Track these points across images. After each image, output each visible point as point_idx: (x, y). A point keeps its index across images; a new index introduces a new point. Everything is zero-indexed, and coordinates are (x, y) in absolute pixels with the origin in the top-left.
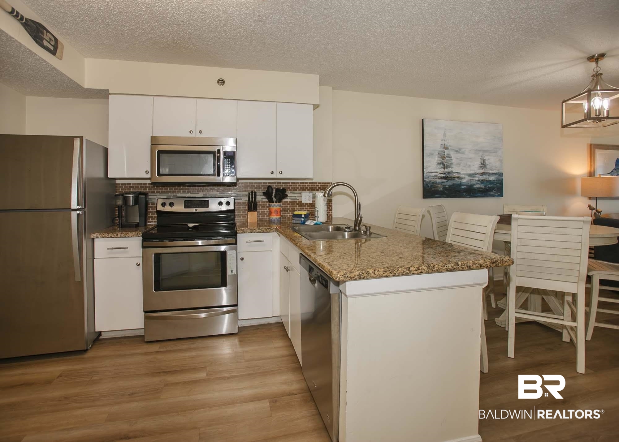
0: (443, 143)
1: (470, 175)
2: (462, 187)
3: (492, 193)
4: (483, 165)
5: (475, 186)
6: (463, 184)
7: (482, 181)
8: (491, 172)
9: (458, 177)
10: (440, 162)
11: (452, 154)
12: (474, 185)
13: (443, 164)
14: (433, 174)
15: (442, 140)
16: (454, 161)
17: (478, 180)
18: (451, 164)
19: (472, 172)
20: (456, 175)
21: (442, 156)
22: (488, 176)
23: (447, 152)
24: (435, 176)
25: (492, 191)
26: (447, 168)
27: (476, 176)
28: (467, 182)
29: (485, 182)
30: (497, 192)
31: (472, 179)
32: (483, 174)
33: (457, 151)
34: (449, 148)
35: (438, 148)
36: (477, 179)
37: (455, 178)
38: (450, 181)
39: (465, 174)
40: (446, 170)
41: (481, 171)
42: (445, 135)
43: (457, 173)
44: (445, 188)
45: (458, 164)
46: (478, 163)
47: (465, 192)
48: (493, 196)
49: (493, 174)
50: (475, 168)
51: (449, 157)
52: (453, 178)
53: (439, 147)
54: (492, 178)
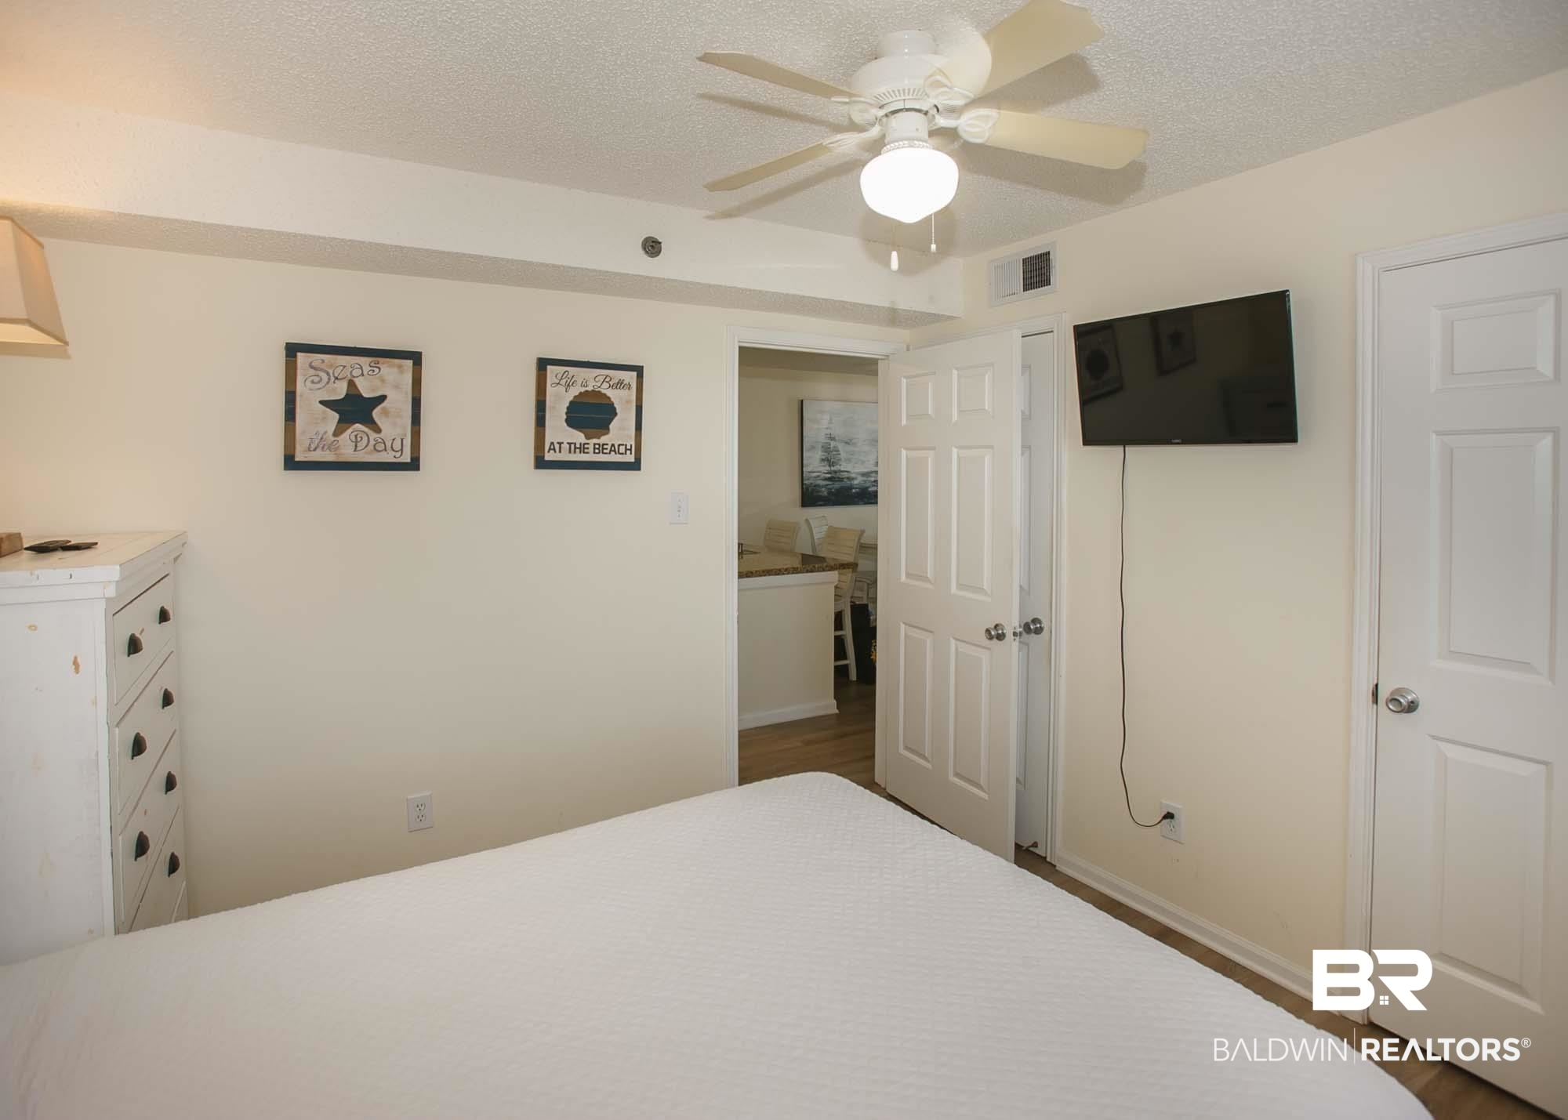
0: (828, 432)
1: (863, 475)
2: (854, 491)
5: (870, 489)
6: (855, 486)
9: (848, 478)
10: (824, 457)
11: (840, 447)
12: (869, 487)
13: (828, 460)
14: (812, 475)
15: (827, 428)
16: (843, 455)
18: (839, 460)
20: (845, 475)
21: (826, 449)
23: (833, 444)
24: (815, 477)
26: (834, 466)
28: (860, 483)
33: (846, 442)
34: (837, 438)
35: (822, 439)
37: (844, 479)
38: (836, 483)
39: (858, 473)
40: (832, 468)
42: (830, 422)
44: (830, 493)
45: (849, 460)
47: (856, 497)
51: (836, 451)
52: (841, 480)
53: (823, 437)
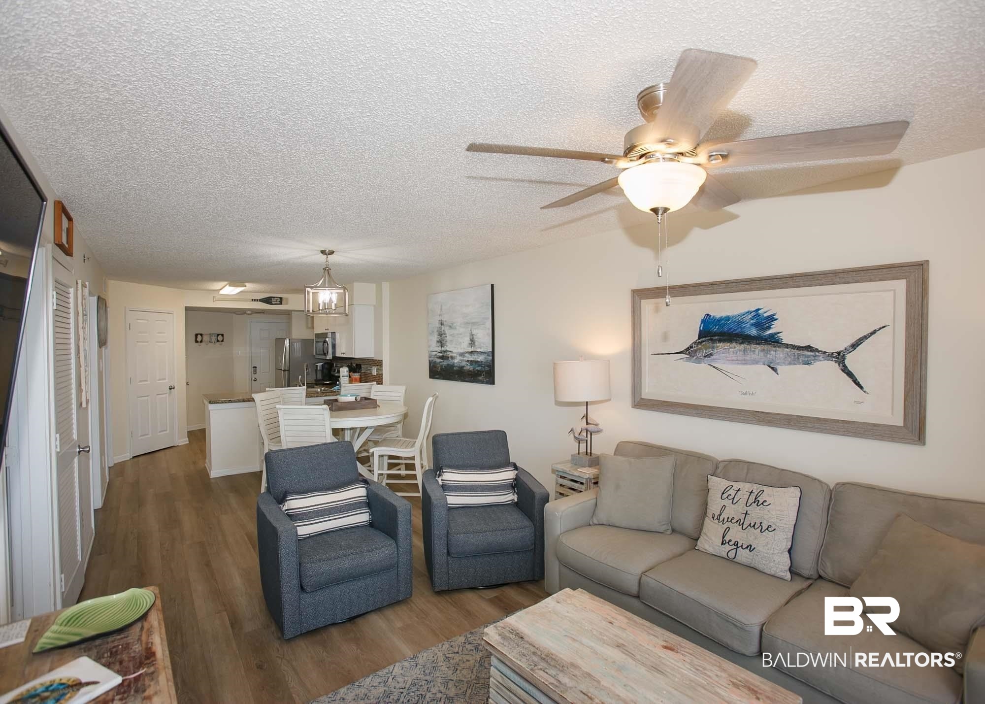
0: (440, 318)
1: (461, 355)
2: (455, 368)
3: (480, 378)
4: (472, 342)
5: (465, 368)
6: (456, 365)
7: (472, 362)
8: (479, 350)
9: (452, 357)
10: (438, 340)
11: (447, 330)
12: (464, 366)
13: (440, 341)
14: (434, 353)
15: (439, 316)
16: (449, 338)
17: (468, 361)
18: (446, 342)
19: (462, 351)
20: (450, 354)
21: (439, 332)
22: (476, 356)
23: (443, 328)
24: (435, 355)
25: (480, 375)
26: (443, 346)
27: (467, 355)
28: (458, 362)
29: (474, 363)
30: (486, 377)
31: (462, 359)
32: (472, 353)
33: (450, 327)
34: (444, 323)
35: (437, 324)
36: (466, 359)
37: (448, 357)
38: (445, 361)
39: (457, 354)
40: (443, 348)
41: (470, 350)
42: (441, 310)
43: (450, 351)
44: (442, 369)
45: (452, 343)
46: (467, 340)
47: (456, 374)
48: (482, 382)
49: (481, 353)
50: (464, 346)
51: (444, 334)
54: (481, 358)
